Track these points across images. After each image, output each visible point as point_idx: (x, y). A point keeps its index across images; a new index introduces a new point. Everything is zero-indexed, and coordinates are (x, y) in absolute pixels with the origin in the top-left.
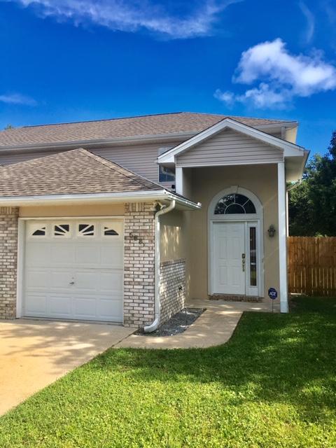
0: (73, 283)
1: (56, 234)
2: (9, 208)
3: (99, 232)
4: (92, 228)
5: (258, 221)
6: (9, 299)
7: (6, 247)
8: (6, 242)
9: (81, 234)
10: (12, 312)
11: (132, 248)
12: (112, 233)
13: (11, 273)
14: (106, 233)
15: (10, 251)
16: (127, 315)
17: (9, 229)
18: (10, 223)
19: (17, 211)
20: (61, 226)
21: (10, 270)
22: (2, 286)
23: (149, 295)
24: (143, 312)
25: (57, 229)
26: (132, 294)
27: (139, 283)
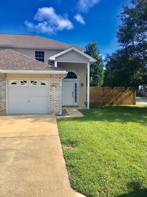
0: (29, 101)
1: (21, 84)
2: (2, 73)
3: (39, 84)
4: (36, 82)
5: (77, 81)
6: (4, 108)
7: (2, 88)
8: (1, 86)
9: (32, 84)
10: (5, 112)
11: (53, 89)
12: (44, 84)
13: (4, 98)
14: (42, 84)
15: (4, 90)
16: (51, 111)
17: (3, 82)
18: (3, 79)
19: (5, 75)
20: (23, 81)
21: (4, 97)
22: (0, 103)
23: (59, 104)
24: (57, 109)
25: (21, 82)
26: (53, 104)
27: (55, 101)
